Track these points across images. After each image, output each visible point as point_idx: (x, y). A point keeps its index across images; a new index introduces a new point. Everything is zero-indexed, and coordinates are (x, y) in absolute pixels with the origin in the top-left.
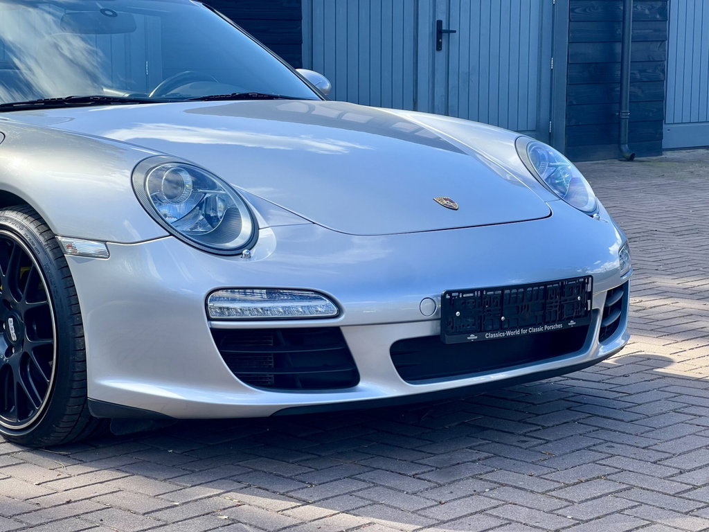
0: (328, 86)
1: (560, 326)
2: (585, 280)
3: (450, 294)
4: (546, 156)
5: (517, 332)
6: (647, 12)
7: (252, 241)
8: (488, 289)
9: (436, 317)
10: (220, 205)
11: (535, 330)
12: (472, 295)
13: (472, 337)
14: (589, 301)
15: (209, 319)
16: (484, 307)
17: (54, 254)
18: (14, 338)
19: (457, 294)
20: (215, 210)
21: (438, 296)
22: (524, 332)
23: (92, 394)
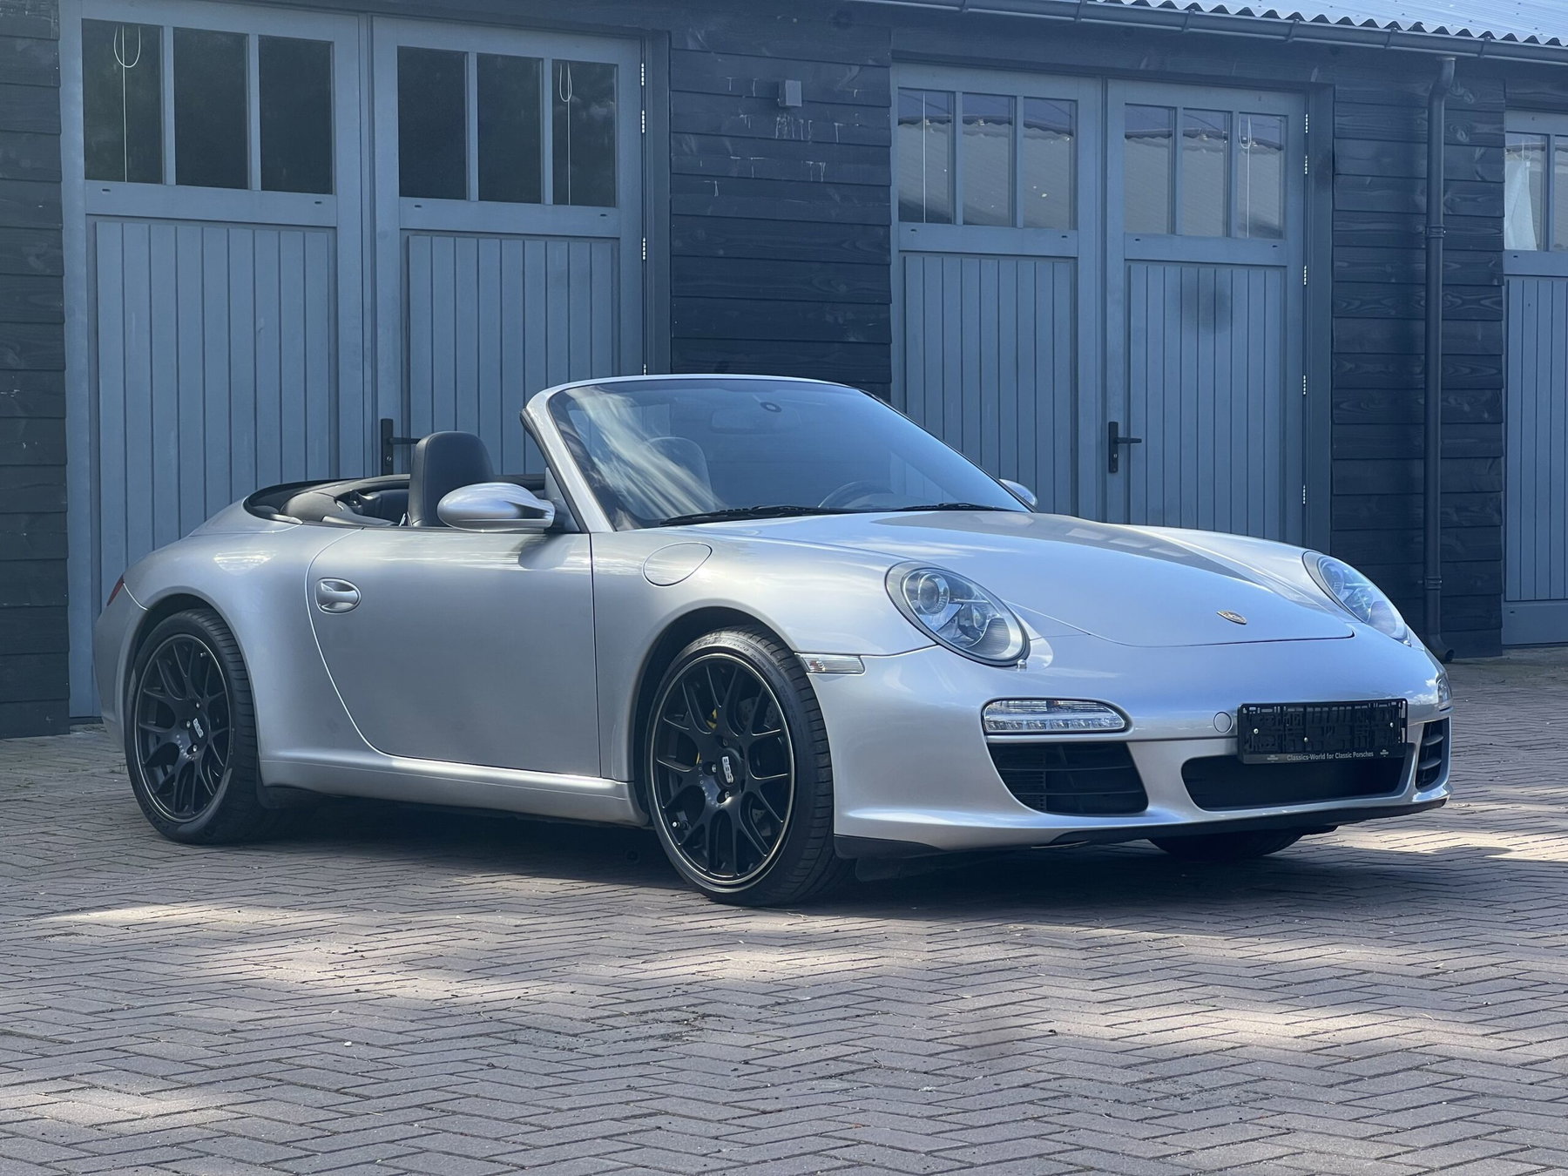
0: (1033, 501)
1: (1371, 754)
2: (1398, 704)
3: (1248, 709)
4: (1342, 576)
5: (1323, 757)
6: (1466, 408)
7: (1025, 652)
8: (1289, 705)
9: (1230, 735)
10: (976, 614)
11: (1342, 756)
12: (1271, 710)
13: (1272, 758)
14: (1403, 729)
15: (986, 734)
16: (1285, 726)
17: (790, 675)
18: (730, 779)
19: (1254, 708)
20: (970, 618)
21: (1233, 711)
22: (1330, 757)
23: (839, 829)
